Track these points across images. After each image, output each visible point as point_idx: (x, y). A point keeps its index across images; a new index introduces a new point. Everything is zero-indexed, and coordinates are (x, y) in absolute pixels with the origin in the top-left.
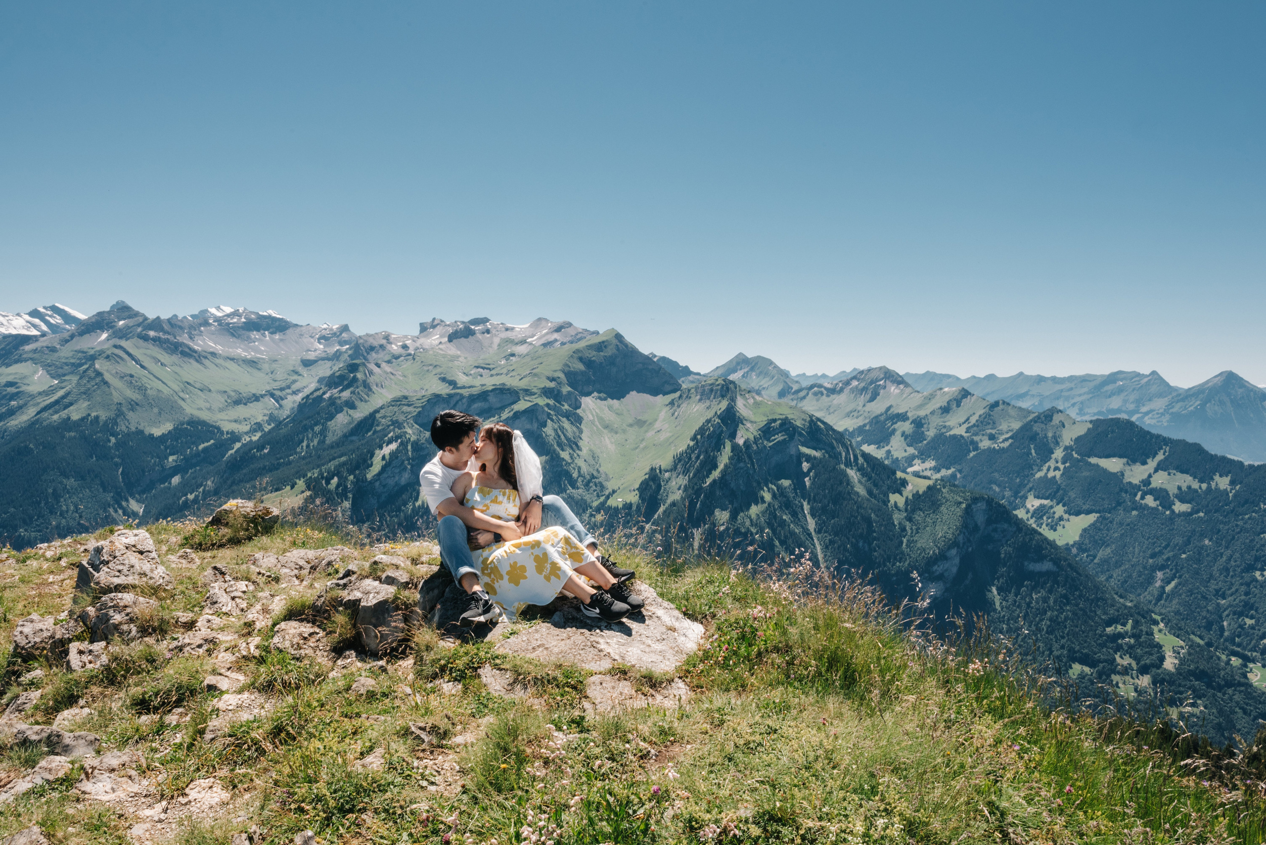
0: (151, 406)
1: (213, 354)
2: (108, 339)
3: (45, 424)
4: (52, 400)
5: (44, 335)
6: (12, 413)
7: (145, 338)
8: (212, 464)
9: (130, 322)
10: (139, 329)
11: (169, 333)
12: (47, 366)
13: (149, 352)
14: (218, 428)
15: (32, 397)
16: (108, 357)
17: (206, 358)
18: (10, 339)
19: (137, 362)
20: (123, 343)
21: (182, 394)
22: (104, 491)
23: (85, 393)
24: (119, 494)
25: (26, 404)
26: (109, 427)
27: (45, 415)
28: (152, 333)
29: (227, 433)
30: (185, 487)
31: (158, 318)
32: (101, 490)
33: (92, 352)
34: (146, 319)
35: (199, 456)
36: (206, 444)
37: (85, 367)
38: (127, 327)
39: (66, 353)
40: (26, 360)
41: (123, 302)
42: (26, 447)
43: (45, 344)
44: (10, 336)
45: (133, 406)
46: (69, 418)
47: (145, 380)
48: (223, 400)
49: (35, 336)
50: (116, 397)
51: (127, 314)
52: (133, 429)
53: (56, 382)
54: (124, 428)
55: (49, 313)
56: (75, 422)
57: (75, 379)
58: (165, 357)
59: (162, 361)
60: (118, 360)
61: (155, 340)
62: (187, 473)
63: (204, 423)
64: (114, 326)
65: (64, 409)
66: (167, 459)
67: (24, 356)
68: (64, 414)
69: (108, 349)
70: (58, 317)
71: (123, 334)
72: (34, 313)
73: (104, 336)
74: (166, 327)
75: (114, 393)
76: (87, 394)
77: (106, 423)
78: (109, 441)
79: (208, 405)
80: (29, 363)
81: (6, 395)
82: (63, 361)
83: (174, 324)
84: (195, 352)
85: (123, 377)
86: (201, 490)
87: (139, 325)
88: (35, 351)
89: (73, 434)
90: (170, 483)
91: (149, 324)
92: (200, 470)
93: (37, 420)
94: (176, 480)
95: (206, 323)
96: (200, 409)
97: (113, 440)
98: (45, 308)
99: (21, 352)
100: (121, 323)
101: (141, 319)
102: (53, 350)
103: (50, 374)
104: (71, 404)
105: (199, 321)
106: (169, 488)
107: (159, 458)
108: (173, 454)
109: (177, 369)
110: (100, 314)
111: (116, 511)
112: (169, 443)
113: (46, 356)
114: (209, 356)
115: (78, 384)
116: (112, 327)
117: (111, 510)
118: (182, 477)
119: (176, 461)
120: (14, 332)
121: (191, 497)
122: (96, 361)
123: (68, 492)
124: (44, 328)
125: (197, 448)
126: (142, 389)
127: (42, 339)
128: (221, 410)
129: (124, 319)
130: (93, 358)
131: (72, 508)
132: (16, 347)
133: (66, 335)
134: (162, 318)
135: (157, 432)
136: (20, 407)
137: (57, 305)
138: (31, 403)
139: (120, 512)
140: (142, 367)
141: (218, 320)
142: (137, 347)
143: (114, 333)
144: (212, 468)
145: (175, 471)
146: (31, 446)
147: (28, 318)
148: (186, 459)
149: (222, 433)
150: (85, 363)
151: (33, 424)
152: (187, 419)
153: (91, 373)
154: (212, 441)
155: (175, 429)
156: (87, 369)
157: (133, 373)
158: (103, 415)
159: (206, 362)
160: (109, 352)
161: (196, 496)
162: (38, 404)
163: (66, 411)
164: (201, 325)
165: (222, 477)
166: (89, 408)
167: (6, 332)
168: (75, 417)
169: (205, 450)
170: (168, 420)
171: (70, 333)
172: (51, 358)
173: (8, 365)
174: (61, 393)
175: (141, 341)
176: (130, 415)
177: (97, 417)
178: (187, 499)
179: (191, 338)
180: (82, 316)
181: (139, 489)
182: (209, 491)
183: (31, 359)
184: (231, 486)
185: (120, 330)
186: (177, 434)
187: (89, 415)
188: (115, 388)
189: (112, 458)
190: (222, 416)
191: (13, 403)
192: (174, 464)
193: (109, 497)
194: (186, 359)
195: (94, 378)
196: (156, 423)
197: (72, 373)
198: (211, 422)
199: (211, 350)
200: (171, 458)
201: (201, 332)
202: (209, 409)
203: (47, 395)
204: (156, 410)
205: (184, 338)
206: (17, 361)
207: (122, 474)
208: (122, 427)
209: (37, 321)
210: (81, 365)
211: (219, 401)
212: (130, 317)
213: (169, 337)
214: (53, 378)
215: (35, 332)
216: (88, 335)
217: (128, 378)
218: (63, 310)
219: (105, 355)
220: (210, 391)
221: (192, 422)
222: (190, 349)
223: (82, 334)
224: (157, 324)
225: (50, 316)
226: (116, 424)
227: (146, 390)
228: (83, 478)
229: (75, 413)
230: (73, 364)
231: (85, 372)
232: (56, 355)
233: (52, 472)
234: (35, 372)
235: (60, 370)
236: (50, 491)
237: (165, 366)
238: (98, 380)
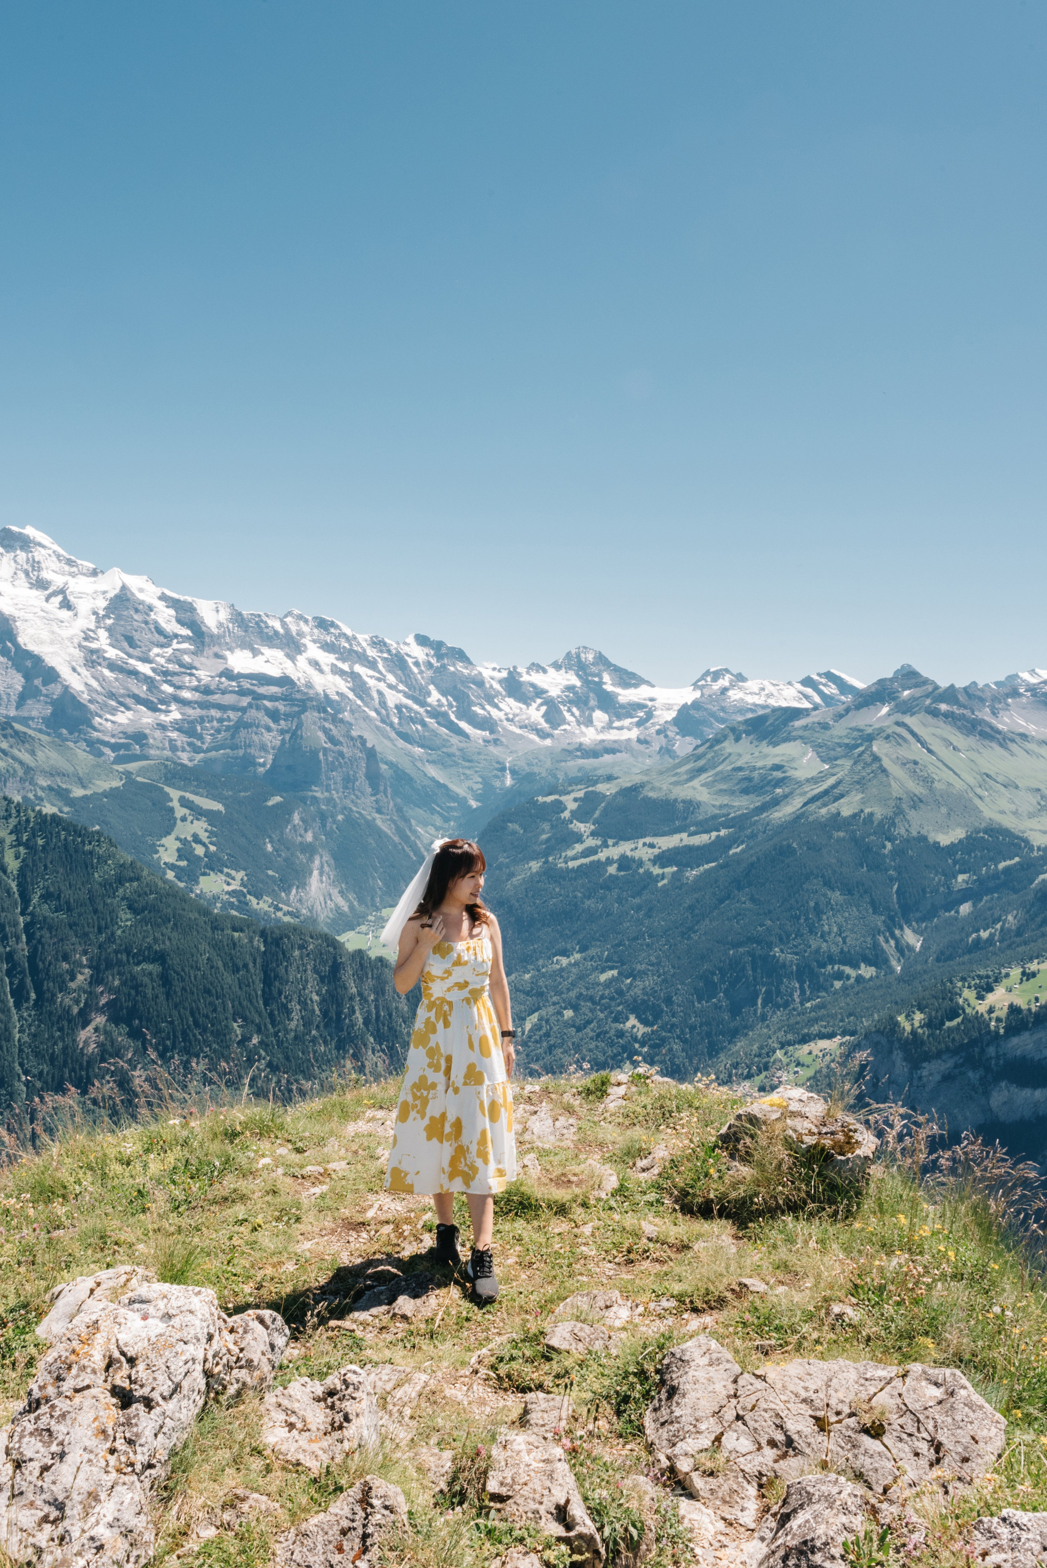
0: (938, 804)
1: (1024, 736)
2: (889, 714)
3: (811, 819)
4: (821, 789)
5: (816, 708)
6: (776, 802)
7: (935, 713)
8: (1015, 891)
9: (917, 692)
10: (928, 702)
11: (965, 707)
12: (817, 747)
13: (938, 732)
14: (1026, 841)
15: (799, 784)
16: (887, 737)
17: (1013, 741)
18: (779, 713)
19: (923, 744)
20: (908, 720)
21: (979, 791)
22: (874, 913)
23: (858, 783)
24: (892, 918)
25: (791, 793)
26: (885, 829)
27: (812, 807)
28: (943, 707)
29: (1039, 849)
30: (979, 920)
31: (952, 686)
32: (871, 911)
33: (869, 730)
34: (937, 687)
35: (999, 878)
36: (1009, 863)
37: (861, 749)
38: (913, 698)
39: (840, 730)
40: (795, 739)
41: (909, 666)
42: (789, 846)
43: (816, 720)
44: (781, 709)
45: (916, 802)
46: (839, 814)
47: (931, 769)
48: (1034, 802)
49: (806, 710)
50: (896, 790)
51: (913, 681)
52: (914, 834)
53: (827, 767)
54: (903, 831)
55: (824, 681)
56: (845, 819)
57: (847, 763)
58: (958, 739)
59: (955, 744)
60: (900, 741)
61: (947, 715)
62: (981, 900)
63: (1006, 832)
64: (898, 697)
65: (834, 802)
66: (955, 878)
67: (794, 734)
68: (833, 808)
69: (888, 727)
70: (833, 686)
71: (906, 708)
72: (808, 682)
73: (885, 710)
74: (962, 698)
75: (892, 783)
76: (861, 784)
77: (881, 824)
78: (884, 847)
79: (1013, 807)
80: (798, 742)
81: (771, 781)
82: (836, 740)
83: (973, 694)
84: (999, 732)
85: (905, 764)
86: (998, 926)
87: (927, 696)
88: (805, 728)
89: (841, 834)
90: (957, 912)
91: (940, 695)
92: (999, 898)
93: (803, 814)
94: (965, 908)
95: (1015, 693)
96: (1003, 812)
97: (889, 845)
98: (819, 675)
99: (790, 728)
100: (906, 693)
101: (930, 688)
102: (825, 727)
103: (820, 757)
104: (842, 796)
105: (1006, 690)
106: (956, 919)
107: (945, 875)
108: (964, 872)
109: (974, 755)
110: (881, 682)
111: (887, 941)
112: (958, 856)
113: (817, 735)
114: (1018, 739)
115: (852, 770)
116: (894, 699)
117: (881, 939)
118: (974, 905)
119: (967, 883)
120: (784, 704)
121: (984, 935)
122: (875, 743)
123: (832, 909)
124: (817, 699)
125: (996, 866)
126: (928, 781)
127: (814, 713)
128: (1031, 816)
129: (909, 688)
130: (870, 738)
131: (835, 929)
132: (785, 723)
133: (841, 708)
134: (957, 686)
135: (945, 839)
136: (786, 796)
137: (833, 671)
138: (798, 791)
139: (892, 943)
140: (930, 751)
141: (1032, 689)
142: (924, 725)
143: (896, 706)
144: (1015, 896)
145: (966, 895)
146: (795, 845)
147: (800, 687)
148: (980, 881)
149: (1031, 848)
150: (861, 745)
151: (798, 817)
152: (983, 825)
153: (867, 757)
154: (1017, 859)
155: (968, 837)
156: (863, 752)
157: (917, 759)
158: (879, 812)
159: (1013, 747)
160: (889, 731)
161: (991, 934)
162: (806, 793)
163: (836, 804)
164: (1008, 695)
165: (1028, 911)
166: (863, 802)
167: (776, 705)
168: (846, 812)
169: (1007, 870)
170: (959, 825)
171: (844, 706)
172: (822, 737)
173: (775, 744)
174: (831, 781)
175: (929, 719)
176: (912, 814)
177: (871, 815)
178: (979, 938)
179: (994, 713)
180: (860, 685)
181: (918, 915)
182: (1009, 930)
183: (801, 737)
184: (1041, 926)
185: (904, 702)
186: (969, 844)
187: (862, 811)
188: (894, 778)
189: (887, 870)
190: (1033, 824)
191: (778, 791)
192: (964, 886)
193: (879, 921)
194: (986, 742)
195: (870, 764)
196: (944, 828)
197: (845, 756)
198: (1016, 832)
199: (1021, 730)
200: (961, 878)
201: (1008, 705)
202: (1015, 813)
203: (816, 783)
204: (944, 810)
205: (985, 714)
206: (787, 739)
207: (897, 892)
208: (900, 830)
209: (809, 691)
210: (857, 746)
211: (1029, 802)
212: (916, 686)
213: (965, 712)
214: (824, 761)
215: (806, 705)
216: (866, 709)
217: (911, 766)
218: (839, 678)
219: (884, 735)
220: (1017, 787)
221: (992, 830)
222: (992, 728)
223: (858, 707)
224: (950, 695)
225: (824, 685)
226: (894, 824)
227: (932, 782)
228: (850, 893)
229: (847, 808)
230: (847, 745)
231: (860, 755)
232: (828, 733)
233: (815, 881)
234: (805, 754)
235: (832, 753)
236: (812, 904)
237: (959, 750)
238: (875, 766)
